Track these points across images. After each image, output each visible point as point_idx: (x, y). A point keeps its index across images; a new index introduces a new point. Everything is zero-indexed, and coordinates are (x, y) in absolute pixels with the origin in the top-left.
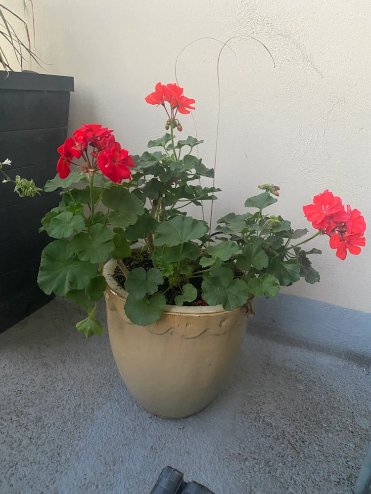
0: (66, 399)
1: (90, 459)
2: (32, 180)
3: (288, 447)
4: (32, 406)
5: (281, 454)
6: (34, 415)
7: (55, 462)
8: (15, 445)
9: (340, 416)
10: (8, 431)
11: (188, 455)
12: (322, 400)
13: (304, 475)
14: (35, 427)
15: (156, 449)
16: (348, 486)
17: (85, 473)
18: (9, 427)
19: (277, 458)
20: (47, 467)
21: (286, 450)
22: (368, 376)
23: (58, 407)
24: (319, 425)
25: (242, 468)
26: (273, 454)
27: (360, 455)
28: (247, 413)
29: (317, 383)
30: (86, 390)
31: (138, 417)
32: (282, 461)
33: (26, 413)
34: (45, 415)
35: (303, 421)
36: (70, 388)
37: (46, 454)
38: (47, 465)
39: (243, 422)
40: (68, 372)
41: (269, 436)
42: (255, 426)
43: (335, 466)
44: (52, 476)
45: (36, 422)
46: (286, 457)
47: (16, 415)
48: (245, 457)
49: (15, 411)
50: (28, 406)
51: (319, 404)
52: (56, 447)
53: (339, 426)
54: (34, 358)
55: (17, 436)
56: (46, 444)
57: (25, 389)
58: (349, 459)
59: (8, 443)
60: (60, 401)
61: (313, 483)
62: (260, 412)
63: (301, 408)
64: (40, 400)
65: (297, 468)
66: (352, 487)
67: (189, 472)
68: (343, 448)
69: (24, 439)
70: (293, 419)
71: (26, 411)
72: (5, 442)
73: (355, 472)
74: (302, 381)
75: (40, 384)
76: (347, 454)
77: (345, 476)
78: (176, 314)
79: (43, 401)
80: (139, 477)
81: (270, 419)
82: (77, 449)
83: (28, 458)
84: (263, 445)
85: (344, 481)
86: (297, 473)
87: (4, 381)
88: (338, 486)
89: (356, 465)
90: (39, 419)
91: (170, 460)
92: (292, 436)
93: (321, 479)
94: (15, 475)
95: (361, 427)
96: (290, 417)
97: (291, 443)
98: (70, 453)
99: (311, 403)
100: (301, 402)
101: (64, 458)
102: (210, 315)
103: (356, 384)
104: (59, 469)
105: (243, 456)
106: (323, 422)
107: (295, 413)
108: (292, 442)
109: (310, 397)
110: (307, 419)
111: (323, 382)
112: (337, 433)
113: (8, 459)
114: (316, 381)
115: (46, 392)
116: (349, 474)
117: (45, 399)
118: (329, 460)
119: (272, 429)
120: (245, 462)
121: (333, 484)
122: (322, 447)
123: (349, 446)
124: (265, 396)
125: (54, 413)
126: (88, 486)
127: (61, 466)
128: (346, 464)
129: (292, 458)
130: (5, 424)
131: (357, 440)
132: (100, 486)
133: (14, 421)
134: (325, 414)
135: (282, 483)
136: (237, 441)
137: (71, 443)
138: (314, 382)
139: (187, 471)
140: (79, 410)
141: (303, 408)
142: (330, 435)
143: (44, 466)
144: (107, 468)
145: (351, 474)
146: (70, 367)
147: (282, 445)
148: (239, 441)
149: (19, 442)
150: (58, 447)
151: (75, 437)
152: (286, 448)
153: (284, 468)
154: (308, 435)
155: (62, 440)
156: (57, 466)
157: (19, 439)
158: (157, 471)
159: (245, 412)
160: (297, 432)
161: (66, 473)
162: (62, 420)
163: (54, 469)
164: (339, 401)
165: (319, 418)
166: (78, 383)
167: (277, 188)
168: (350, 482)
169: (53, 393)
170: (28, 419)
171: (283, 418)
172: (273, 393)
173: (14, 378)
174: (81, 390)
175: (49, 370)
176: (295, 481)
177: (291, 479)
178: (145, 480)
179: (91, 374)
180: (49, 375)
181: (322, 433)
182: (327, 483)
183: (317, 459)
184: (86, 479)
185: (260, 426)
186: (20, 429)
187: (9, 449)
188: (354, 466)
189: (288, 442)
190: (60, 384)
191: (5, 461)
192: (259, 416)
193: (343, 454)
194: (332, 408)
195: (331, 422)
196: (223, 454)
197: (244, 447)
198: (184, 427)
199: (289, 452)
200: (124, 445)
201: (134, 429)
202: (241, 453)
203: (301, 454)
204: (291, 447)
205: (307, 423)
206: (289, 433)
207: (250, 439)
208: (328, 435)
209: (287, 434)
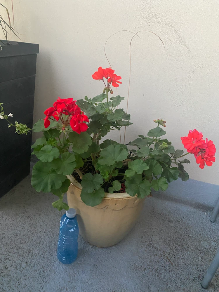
0: (43, 238)
1: (61, 273)
2: (25, 124)
3: (167, 261)
4: (25, 243)
5: (164, 265)
6: (26, 248)
7: (42, 276)
8: (18, 267)
9: (193, 241)
10: (13, 259)
11: (114, 268)
12: (184, 233)
13: (175, 276)
14: (28, 256)
15: (96, 266)
16: (198, 281)
17: (59, 282)
18: (13, 256)
19: (161, 267)
20: (38, 279)
22: (207, 217)
23: (39, 243)
25: (143, 274)
26: (159, 265)
27: (204, 264)
28: (144, 242)
29: (180, 222)
30: (54, 232)
31: (85, 247)
32: (164, 269)
33: (22, 248)
34: (33, 248)
35: (174, 245)
36: (45, 231)
37: (36, 272)
38: (37, 278)
39: (142, 247)
40: (43, 222)
41: (156, 255)
42: (149, 249)
43: (191, 270)
44: (41, 284)
45: (28, 253)
46: (166, 266)
47: (16, 249)
48: (145, 268)
49: (15, 246)
50: (23, 243)
51: (182, 235)
52: (41, 268)
53: (193, 247)
54: (22, 213)
55: (18, 262)
56: (35, 266)
57: (19, 233)
58: (198, 266)
59: (14, 266)
60: (40, 239)
61: (181, 281)
62: (151, 241)
63: (173, 238)
64: (29, 239)
65: (172, 272)
66: (201, 282)
67: (116, 278)
68: (195, 260)
69: (22, 263)
70: (169, 244)
71: (22, 246)
72: (12, 266)
73: (202, 273)
74: (172, 221)
75: (28, 229)
77: (197, 276)
78: (110, 199)
79: (30, 240)
80: (89, 282)
81: (157, 245)
82: (53, 268)
83: (27, 275)
84: (153, 260)
85: (197, 279)
86: (172, 275)
87: (7, 228)
88: (194, 282)
89: (202, 269)
90: (30, 251)
91: (105, 271)
92: (168, 254)
93: (185, 278)
94: (20, 285)
95: (204, 247)
96: (167, 243)
98: (50, 271)
99: (178, 234)
100: (172, 234)
101: (46, 273)
102: (129, 198)
103: (201, 222)
104: (45, 280)
105: (143, 267)
106: (184, 246)
107: (169, 241)
108: (169, 258)
109: (177, 231)
110: (176, 244)
111: (184, 221)
112: (192, 251)
113: (15, 276)
114: (180, 221)
115: (31, 234)
116: (199, 275)
117: (32, 238)
118: (188, 267)
119: (158, 251)
120: (145, 270)
121: (191, 281)
122: (185, 260)
123: (199, 259)
124: (153, 231)
125: (38, 247)
126: (62, 289)
127: (46, 278)
128: (197, 269)
129: (169, 267)
130: (11, 255)
131: (202, 254)
132: (68, 289)
133: (16, 253)
134: (185, 240)
135: (164, 281)
137: (49, 265)
138: (179, 222)
139: (114, 278)
140: (51, 244)
142: (189, 253)
143: (36, 279)
144: (71, 278)
145: (200, 275)
146: (44, 218)
147: (164, 260)
148: (141, 259)
149: (20, 265)
150: (42, 267)
151: (51, 261)
152: (166, 261)
153: (165, 273)
154: (177, 253)
155: (44, 263)
156: (43, 278)
157: (20, 263)
158: (98, 279)
159: (143, 241)
160: (171, 252)
161: (49, 282)
162: (43, 251)
163: (42, 280)
164: (192, 233)
165: (182, 243)
166: (49, 228)
167: (164, 122)
168: (199, 279)
169: (36, 235)
170: (24, 251)
171: (163, 244)
172: (157, 229)
173: (12, 226)
174: (51, 232)
175: (32, 220)
176: (171, 280)
177: (169, 279)
178: (92, 284)
179: (56, 222)
180: (32, 223)
181: (184, 252)
182: (188, 280)
183: (182, 267)
184: (60, 285)
185: (151, 249)
186: (20, 257)
187: (15, 270)
188: (201, 270)
189: (166, 258)
190: (39, 229)
191: (14, 277)
192: (151, 243)
193: (195, 263)
194: (189, 237)
195: (189, 245)
196: (132, 267)
197: (143, 262)
198: (110, 252)
199: (167, 263)
200: (79, 264)
201: (84, 255)
202: (142, 265)
203: (174, 265)
204: (168, 261)
205: (176, 246)
206: (167, 252)
207: (146, 257)
208: (187, 253)
209: (166, 253)
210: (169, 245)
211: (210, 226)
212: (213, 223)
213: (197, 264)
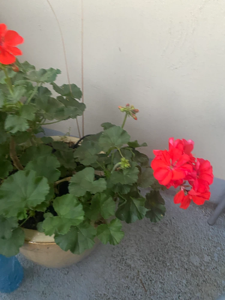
5: (134, 292)
9: (181, 255)
12: (170, 241)
15: (46, 294)
19: (131, 297)
21: (138, 288)
22: (205, 216)
24: (164, 264)
26: (128, 293)
27: (188, 290)
28: (115, 256)
29: (168, 226)
32: (134, 299)
35: (153, 261)
39: (111, 265)
41: (128, 277)
42: (119, 268)
46: (137, 295)
48: (109, 297)
51: (167, 244)
53: (178, 264)
58: (180, 295)
62: (124, 255)
68: (178, 285)
74: (158, 223)
76: (180, 289)
78: (36, 243)
81: (131, 261)
84: (122, 285)
92: (144, 276)
95: (193, 264)
96: (145, 258)
97: (142, 282)
99: (161, 244)
100: (154, 244)
103: (196, 225)
105: (107, 296)
106: (167, 262)
107: (148, 254)
109: (162, 239)
110: (157, 259)
111: (173, 224)
112: (176, 270)
114: (168, 223)
118: (167, 296)
119: (131, 270)
122: (164, 285)
123: (183, 283)
124: (130, 240)
129: (141, 295)
131: (189, 276)
134: (170, 254)
136: (105, 282)
138: (167, 224)
141: (155, 249)
142: (171, 273)
147: (136, 285)
148: (106, 283)
152: (138, 287)
154: (156, 274)
159: (113, 255)
160: (148, 272)
164: (181, 242)
165: (165, 258)
171: (139, 260)
172: (136, 236)
181: (165, 272)
183: (158, 296)
185: (122, 267)
189: (140, 281)
192: (123, 258)
193: (177, 290)
194: (176, 248)
195: (173, 261)
196: (93, 296)
197: (109, 288)
198: (68, 272)
199: (140, 290)
200: (23, 292)
201: (32, 277)
202: (106, 293)
203: (148, 292)
204: (142, 286)
205: (156, 263)
206: (142, 273)
207: (114, 281)
208: (169, 274)
209: (140, 274)
210: (147, 261)
211: (207, 231)
212: (211, 227)
213: (180, 291)
